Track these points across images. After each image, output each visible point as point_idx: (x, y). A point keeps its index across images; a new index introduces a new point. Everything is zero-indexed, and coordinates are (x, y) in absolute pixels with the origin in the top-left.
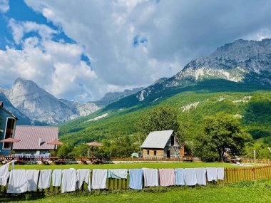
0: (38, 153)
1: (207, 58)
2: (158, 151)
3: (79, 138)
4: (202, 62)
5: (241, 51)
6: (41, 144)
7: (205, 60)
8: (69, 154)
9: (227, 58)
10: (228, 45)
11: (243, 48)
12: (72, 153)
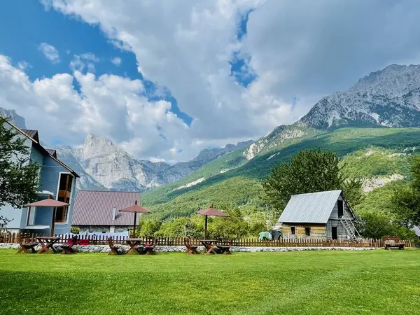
0: (112, 230)
1: (344, 94)
2: (312, 228)
3: (167, 212)
4: (337, 101)
5: (395, 82)
6: (116, 218)
7: (342, 97)
8: (156, 233)
9: (374, 92)
10: (375, 73)
11: (399, 78)
12: (160, 232)
